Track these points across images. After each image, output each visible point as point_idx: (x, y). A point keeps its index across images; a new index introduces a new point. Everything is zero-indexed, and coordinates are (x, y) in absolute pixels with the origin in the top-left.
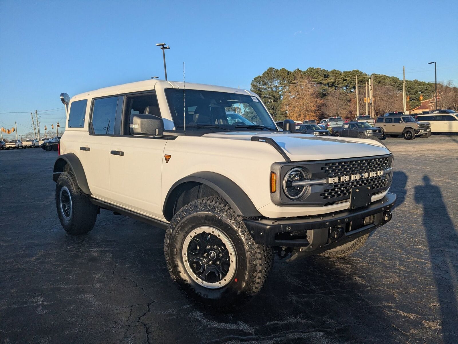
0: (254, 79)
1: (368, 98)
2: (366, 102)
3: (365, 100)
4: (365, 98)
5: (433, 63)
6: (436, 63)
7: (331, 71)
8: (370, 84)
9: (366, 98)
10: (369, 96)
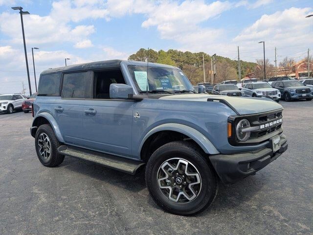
0: (130, 56)
1: (213, 71)
4: (210, 71)
5: (262, 42)
7: (185, 53)
8: (214, 59)
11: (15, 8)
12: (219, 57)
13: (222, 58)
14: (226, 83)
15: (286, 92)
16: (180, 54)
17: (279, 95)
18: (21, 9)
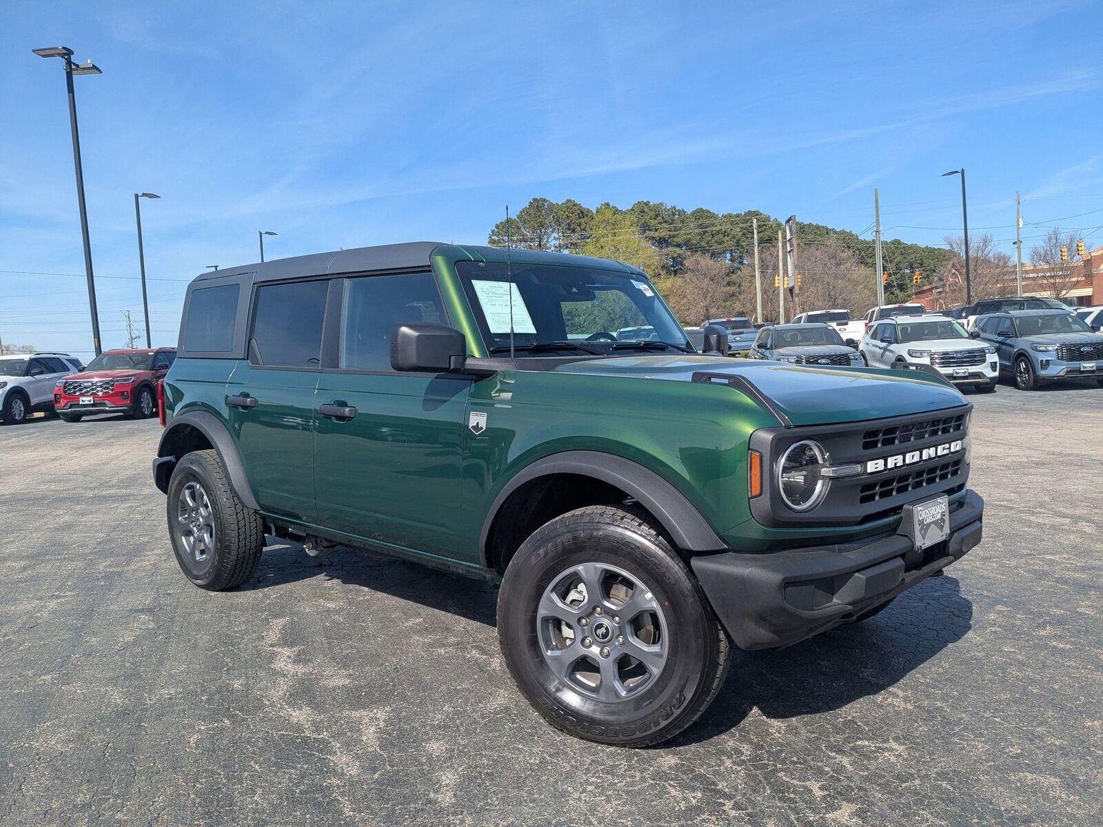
0: (497, 226)
1: (784, 277)
2: (779, 287)
3: (777, 281)
4: (777, 278)
5: (957, 172)
6: (963, 170)
7: (694, 213)
8: (788, 237)
9: (779, 276)
10: (786, 272)
11: (46, 53)
12: (818, 227)
13: (828, 231)
14: (811, 319)
15: (1022, 356)
16: (673, 217)
17: (993, 366)
18: (67, 53)
